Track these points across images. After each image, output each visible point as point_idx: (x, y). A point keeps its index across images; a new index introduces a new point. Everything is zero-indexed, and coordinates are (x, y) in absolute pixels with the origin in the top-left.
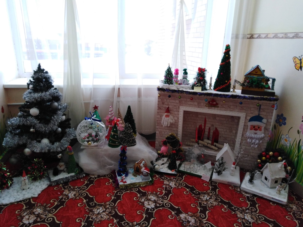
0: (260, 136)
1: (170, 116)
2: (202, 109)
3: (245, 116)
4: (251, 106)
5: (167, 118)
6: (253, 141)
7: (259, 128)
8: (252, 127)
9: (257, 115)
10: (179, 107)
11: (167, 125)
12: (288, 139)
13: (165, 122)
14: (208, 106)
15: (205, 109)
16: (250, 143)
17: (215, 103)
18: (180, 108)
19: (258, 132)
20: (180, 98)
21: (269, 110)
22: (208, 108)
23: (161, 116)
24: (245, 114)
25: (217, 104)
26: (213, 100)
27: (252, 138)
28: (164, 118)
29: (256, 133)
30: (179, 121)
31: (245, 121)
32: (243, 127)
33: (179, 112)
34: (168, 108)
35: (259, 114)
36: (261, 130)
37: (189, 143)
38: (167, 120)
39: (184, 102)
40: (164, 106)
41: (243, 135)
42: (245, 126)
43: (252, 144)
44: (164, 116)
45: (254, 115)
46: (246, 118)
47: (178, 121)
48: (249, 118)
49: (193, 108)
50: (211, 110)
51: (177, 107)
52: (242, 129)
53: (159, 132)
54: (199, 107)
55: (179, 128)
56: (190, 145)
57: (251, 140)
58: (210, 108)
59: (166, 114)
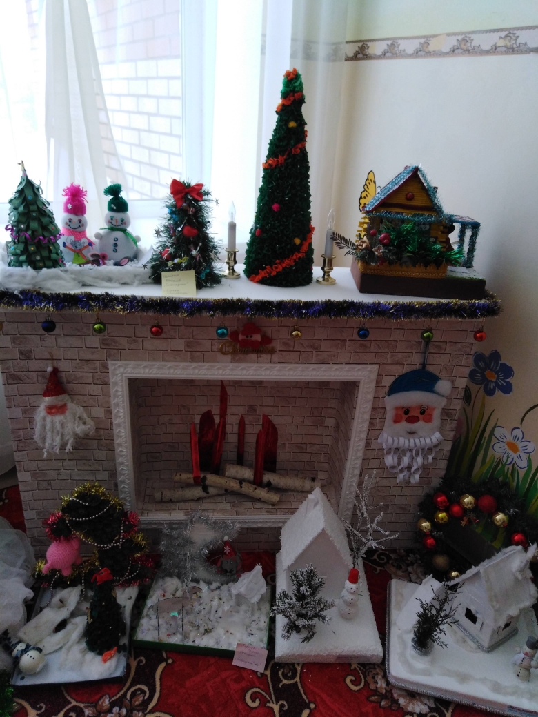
0: (428, 441)
1: (70, 405)
2: (207, 365)
3: (374, 376)
4: (397, 335)
5: (58, 418)
6: (406, 460)
7: (423, 412)
8: (401, 413)
9: (418, 367)
10: (105, 367)
11: (63, 447)
12: (520, 445)
13: (49, 436)
14: (231, 350)
15: (218, 365)
16: (393, 467)
17: (257, 337)
18: (111, 369)
19: (420, 425)
20: (100, 331)
21: (459, 346)
22: (234, 360)
23: (29, 410)
24: (376, 367)
25: (267, 340)
26: (251, 328)
27: (399, 451)
28: (44, 419)
29: (412, 433)
30: (115, 422)
31: (376, 392)
32: (367, 417)
33: (106, 384)
34: (56, 371)
35: (424, 365)
36: (429, 419)
37: (168, 494)
38: (58, 426)
39: (124, 341)
40: (34, 365)
41: (368, 444)
42: (377, 411)
43: (402, 471)
44: (41, 412)
45: (407, 369)
46: (378, 382)
47: (111, 424)
48: (388, 381)
49: (170, 364)
50: (243, 365)
51: (98, 364)
52: (366, 425)
53: (34, 475)
54: (192, 359)
55: (118, 450)
56: (173, 499)
57: (396, 460)
58: (241, 356)
59: (47, 400)
